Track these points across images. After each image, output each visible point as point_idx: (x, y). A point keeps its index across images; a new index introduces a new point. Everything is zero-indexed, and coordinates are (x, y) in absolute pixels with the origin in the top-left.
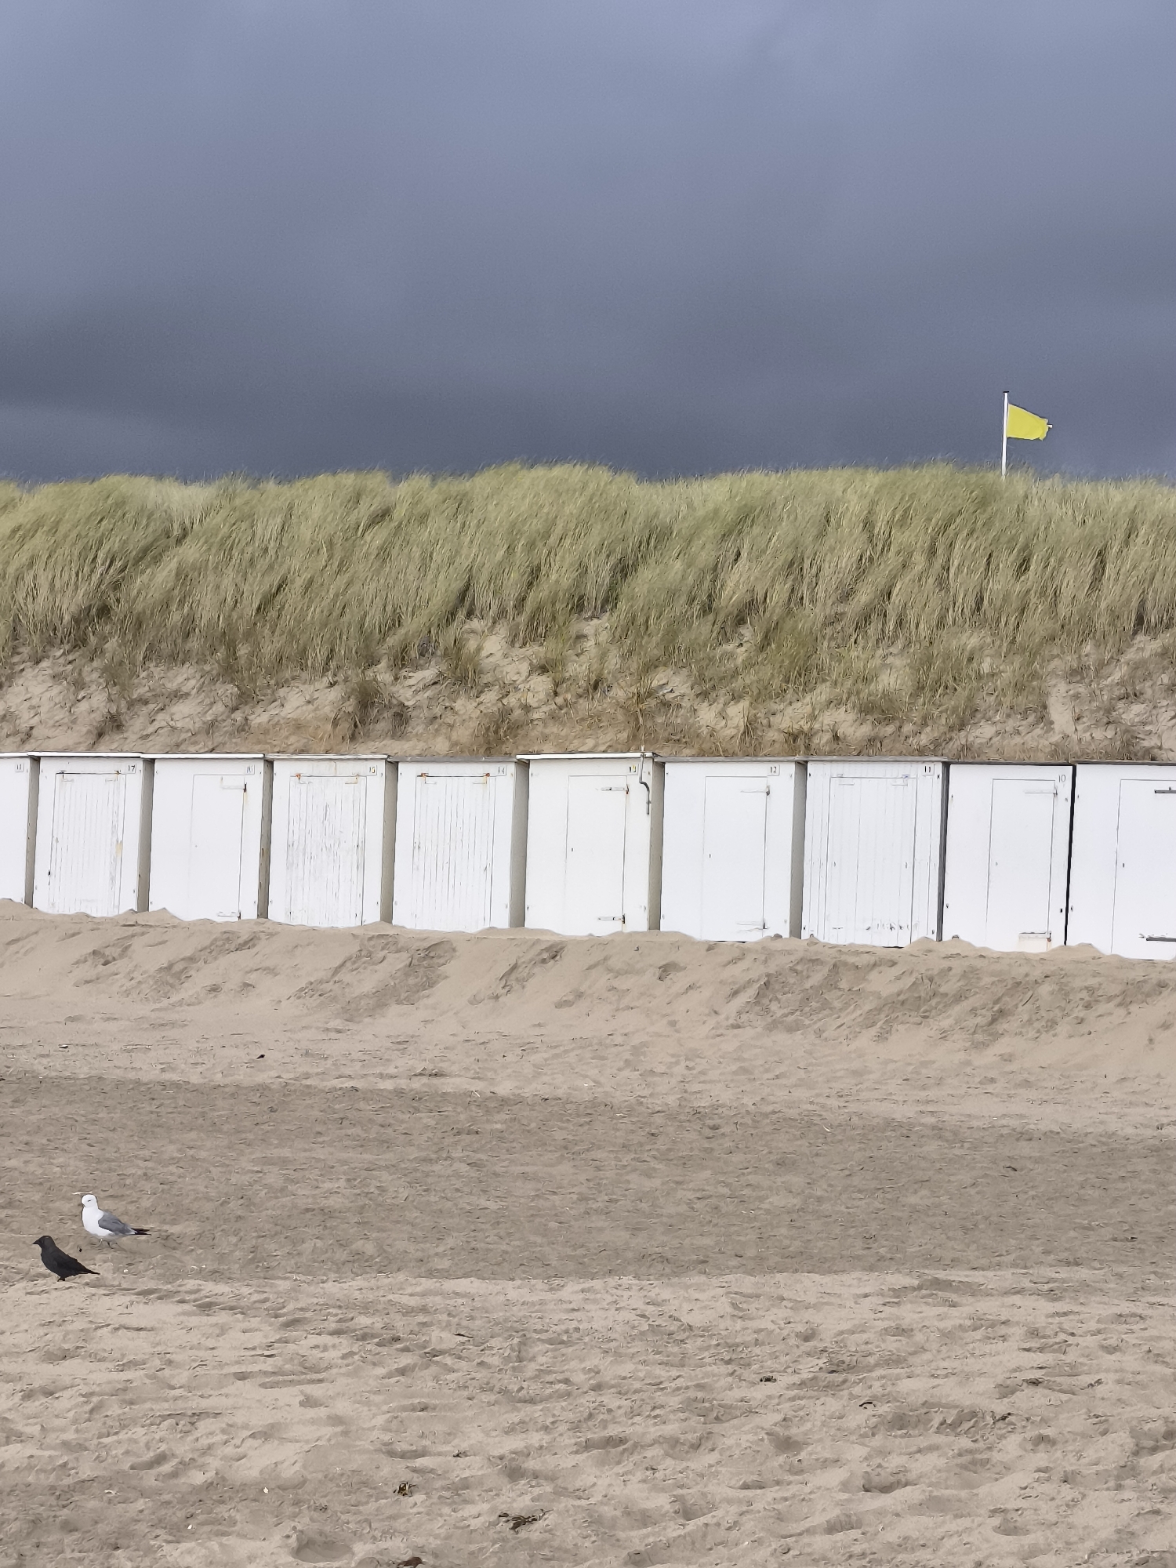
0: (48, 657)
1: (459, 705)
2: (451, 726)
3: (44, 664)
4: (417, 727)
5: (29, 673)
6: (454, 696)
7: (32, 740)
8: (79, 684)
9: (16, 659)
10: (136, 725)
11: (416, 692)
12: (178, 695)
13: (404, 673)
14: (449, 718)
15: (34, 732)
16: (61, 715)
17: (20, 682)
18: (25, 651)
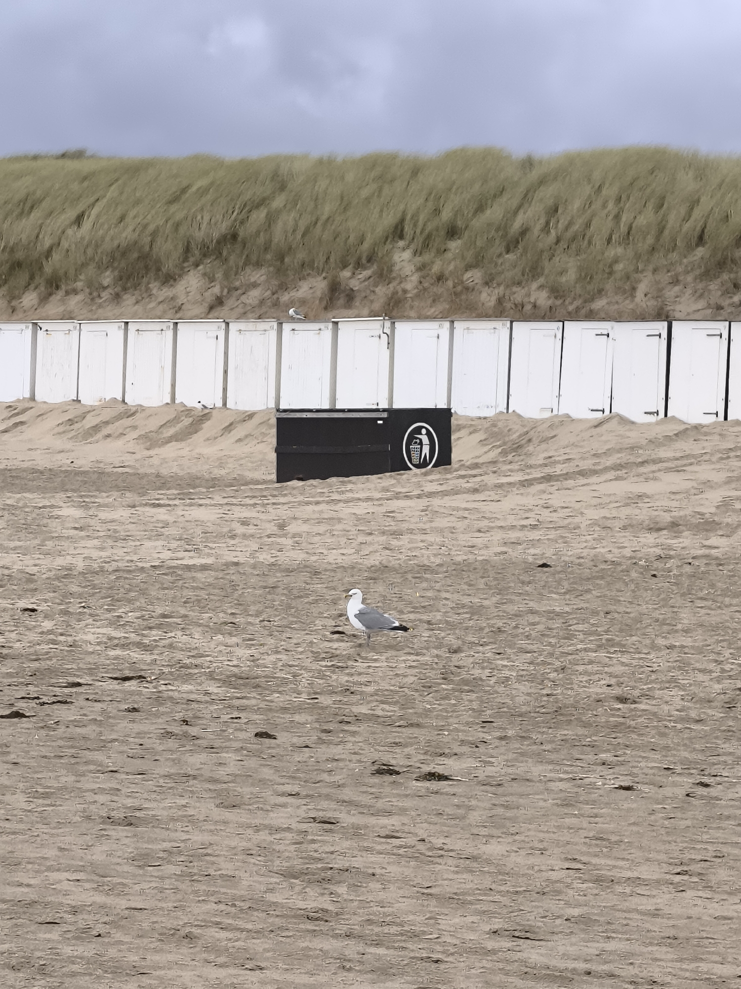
0: (203, 263)
1: (377, 290)
2: (372, 301)
3: (201, 267)
4: (357, 303)
5: (191, 273)
6: (376, 285)
7: (181, 311)
8: (212, 279)
9: (186, 265)
10: (230, 302)
11: (361, 283)
12: (255, 285)
13: (358, 272)
14: (372, 297)
15: (183, 307)
16: (199, 297)
17: (186, 277)
18: (192, 259)
